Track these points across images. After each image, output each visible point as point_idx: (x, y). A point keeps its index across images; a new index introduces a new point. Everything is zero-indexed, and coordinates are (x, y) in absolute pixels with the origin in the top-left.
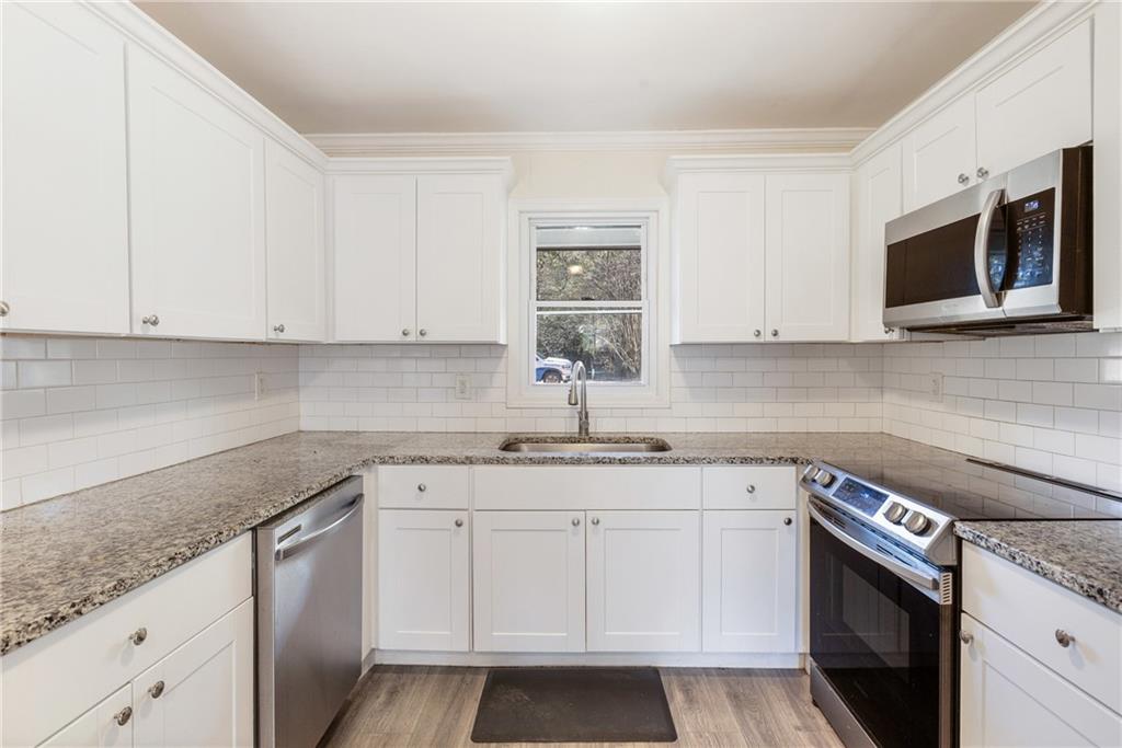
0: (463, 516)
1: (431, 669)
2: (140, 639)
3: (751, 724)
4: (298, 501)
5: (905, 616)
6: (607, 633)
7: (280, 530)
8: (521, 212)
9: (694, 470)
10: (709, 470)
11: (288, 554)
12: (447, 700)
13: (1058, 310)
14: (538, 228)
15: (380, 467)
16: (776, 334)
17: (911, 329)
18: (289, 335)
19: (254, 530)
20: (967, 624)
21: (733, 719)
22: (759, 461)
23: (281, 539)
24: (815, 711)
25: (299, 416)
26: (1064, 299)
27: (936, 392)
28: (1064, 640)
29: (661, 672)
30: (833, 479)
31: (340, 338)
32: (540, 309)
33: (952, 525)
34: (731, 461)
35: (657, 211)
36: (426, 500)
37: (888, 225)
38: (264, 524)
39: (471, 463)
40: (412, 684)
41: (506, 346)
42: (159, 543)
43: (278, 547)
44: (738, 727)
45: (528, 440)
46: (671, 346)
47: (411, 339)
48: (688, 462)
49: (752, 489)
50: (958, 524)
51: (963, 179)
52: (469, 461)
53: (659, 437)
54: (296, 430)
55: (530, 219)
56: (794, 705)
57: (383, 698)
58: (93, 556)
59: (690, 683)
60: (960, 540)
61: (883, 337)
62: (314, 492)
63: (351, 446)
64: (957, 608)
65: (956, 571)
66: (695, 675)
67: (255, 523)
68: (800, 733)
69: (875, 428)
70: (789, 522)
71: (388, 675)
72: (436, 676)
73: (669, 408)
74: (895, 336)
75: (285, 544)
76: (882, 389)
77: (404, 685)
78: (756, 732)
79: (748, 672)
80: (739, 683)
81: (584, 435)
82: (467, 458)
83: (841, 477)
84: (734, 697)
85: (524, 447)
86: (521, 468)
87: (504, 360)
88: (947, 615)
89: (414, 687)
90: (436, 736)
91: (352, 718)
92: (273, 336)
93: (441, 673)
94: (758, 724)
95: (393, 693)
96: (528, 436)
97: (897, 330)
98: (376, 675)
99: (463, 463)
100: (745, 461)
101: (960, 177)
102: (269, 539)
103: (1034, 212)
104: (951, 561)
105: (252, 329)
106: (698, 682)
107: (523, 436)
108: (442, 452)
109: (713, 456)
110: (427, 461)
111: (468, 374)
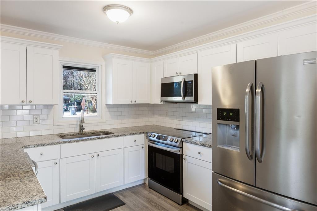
0: (57, 161)
3: (139, 196)
5: (173, 159)
6: (101, 186)
9: (122, 138)
10: (126, 137)
13: (194, 101)
14: (63, 66)
16: (135, 102)
17: (165, 102)
20: (184, 157)
21: (135, 196)
22: (136, 134)
24: (150, 189)
26: (195, 100)
27: (167, 115)
28: (199, 153)
30: (155, 135)
32: (64, 93)
33: (182, 140)
34: (131, 134)
35: (102, 65)
37: (162, 79)
39: (59, 144)
44: (137, 197)
46: (106, 104)
47: (25, 103)
49: (135, 141)
50: (183, 139)
51: (177, 73)
53: (105, 131)
56: (146, 190)
59: (122, 193)
60: (183, 142)
61: (160, 103)
64: (182, 154)
65: (182, 148)
66: (122, 191)
68: (150, 194)
69: (152, 124)
70: (143, 147)
73: (105, 122)
74: (162, 103)
76: (154, 114)
78: (141, 197)
79: (133, 187)
80: (133, 190)
82: (58, 142)
83: (157, 135)
84: (133, 192)
86: (75, 143)
88: (181, 156)
94: (141, 196)
96: (64, 134)
97: (163, 102)
99: (57, 144)
100: (134, 134)
101: (176, 73)
103: (190, 84)
104: (181, 146)
106: (123, 193)
108: (50, 141)
109: (126, 134)
110: (43, 145)
111: (38, 115)
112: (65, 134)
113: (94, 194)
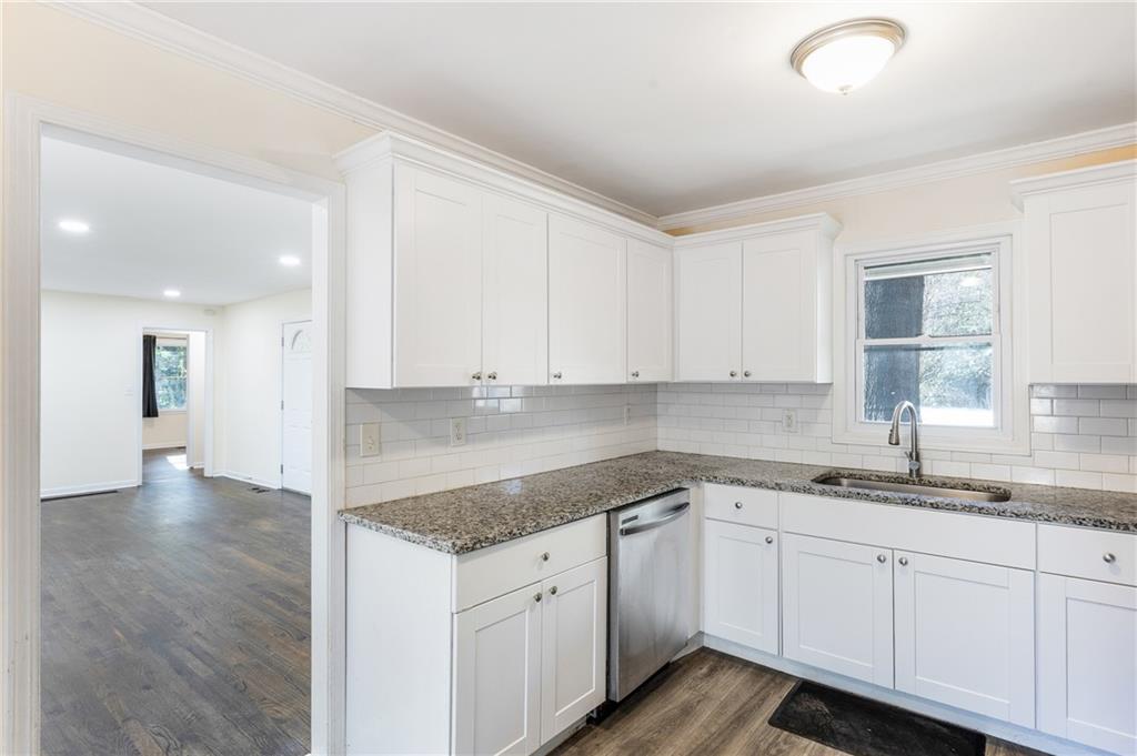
0: (773, 535)
1: (747, 664)
2: (546, 558)
4: (637, 499)
6: (918, 677)
7: (623, 516)
8: (846, 255)
11: (628, 532)
12: (756, 689)
14: (866, 268)
15: (706, 484)
18: (644, 378)
19: (608, 512)
22: (1123, 527)
23: (624, 522)
25: (656, 439)
29: (988, 740)
31: (683, 377)
34: (1079, 522)
36: (742, 516)
38: (614, 510)
39: (780, 489)
40: (730, 668)
41: (831, 384)
42: (557, 509)
43: (621, 527)
45: (850, 476)
47: (738, 379)
48: (1017, 516)
49: (1110, 559)
52: (779, 487)
53: (1007, 487)
54: (654, 449)
55: (856, 261)
57: (705, 670)
58: (527, 509)
62: (650, 495)
63: (689, 465)
67: (609, 508)
71: (712, 657)
72: (751, 670)
73: (1030, 457)
75: (627, 525)
77: (723, 667)
81: (916, 477)
82: (776, 484)
85: (845, 481)
87: (829, 397)
89: (730, 671)
90: (740, 709)
91: (680, 676)
92: (632, 380)
93: (755, 668)
95: (712, 671)
96: (851, 472)
98: (703, 654)
99: (773, 488)
100: (1100, 524)
102: (617, 519)
105: (616, 376)
107: (846, 472)
108: (759, 478)
109: (1052, 515)
110: (744, 484)
111: (794, 409)
112: (855, 472)
113: (887, 690)
